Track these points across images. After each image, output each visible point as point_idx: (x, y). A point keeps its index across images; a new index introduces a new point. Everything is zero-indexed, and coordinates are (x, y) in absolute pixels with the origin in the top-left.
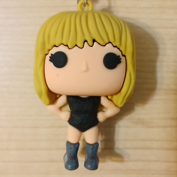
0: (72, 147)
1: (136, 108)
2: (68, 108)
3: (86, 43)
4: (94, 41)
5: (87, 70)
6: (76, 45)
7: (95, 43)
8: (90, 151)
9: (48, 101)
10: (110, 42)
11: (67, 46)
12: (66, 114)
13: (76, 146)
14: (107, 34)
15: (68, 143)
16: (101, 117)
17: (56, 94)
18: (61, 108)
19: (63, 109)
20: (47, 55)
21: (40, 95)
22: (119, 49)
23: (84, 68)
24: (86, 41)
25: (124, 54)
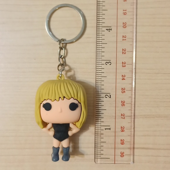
0: (56, 149)
1: (90, 128)
2: (53, 129)
3: (60, 98)
4: (64, 97)
5: (61, 111)
6: (56, 100)
7: (65, 98)
8: (65, 152)
9: (42, 126)
10: (72, 97)
11: (51, 100)
12: (52, 133)
13: (58, 149)
14: (70, 93)
15: (54, 147)
16: (70, 133)
17: (46, 123)
18: (49, 129)
19: (50, 130)
20: (41, 104)
21: (38, 123)
22: (77, 100)
23: (60, 110)
24: (60, 97)
25: (80, 102)
